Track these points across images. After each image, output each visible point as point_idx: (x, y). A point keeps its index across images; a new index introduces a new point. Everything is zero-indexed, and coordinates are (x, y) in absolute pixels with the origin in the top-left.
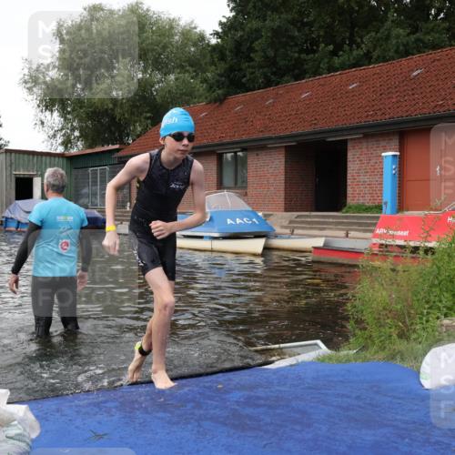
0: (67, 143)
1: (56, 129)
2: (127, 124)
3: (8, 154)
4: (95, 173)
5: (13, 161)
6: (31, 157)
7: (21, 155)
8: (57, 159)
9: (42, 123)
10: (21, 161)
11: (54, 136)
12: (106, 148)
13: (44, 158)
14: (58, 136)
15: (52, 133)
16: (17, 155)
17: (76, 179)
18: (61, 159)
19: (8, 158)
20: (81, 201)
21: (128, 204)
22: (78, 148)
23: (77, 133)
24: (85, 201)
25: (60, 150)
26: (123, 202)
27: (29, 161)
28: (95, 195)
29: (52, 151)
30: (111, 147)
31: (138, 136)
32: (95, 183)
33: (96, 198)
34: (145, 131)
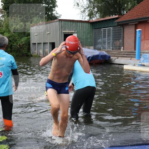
0: (91, 15)
1: (85, 7)
2: (124, 4)
3: (60, 22)
4: (105, 31)
5: (63, 25)
6: (72, 23)
7: (67, 22)
8: (85, 24)
9: (78, 4)
10: (67, 26)
11: (84, 11)
12: (111, 17)
13: (78, 23)
14: (86, 11)
15: (83, 9)
16: (65, 22)
17: (95, 35)
18: (87, 24)
19: (60, 24)
20: (97, 46)
21: (122, 47)
22: (96, 18)
23: (96, 9)
24: (99, 46)
25: (87, 19)
26: (119, 46)
27: (71, 25)
28: (104, 42)
29: (83, 20)
30: (114, 17)
31: (129, 10)
32: (104, 37)
33: (105, 45)
34: (133, 6)
